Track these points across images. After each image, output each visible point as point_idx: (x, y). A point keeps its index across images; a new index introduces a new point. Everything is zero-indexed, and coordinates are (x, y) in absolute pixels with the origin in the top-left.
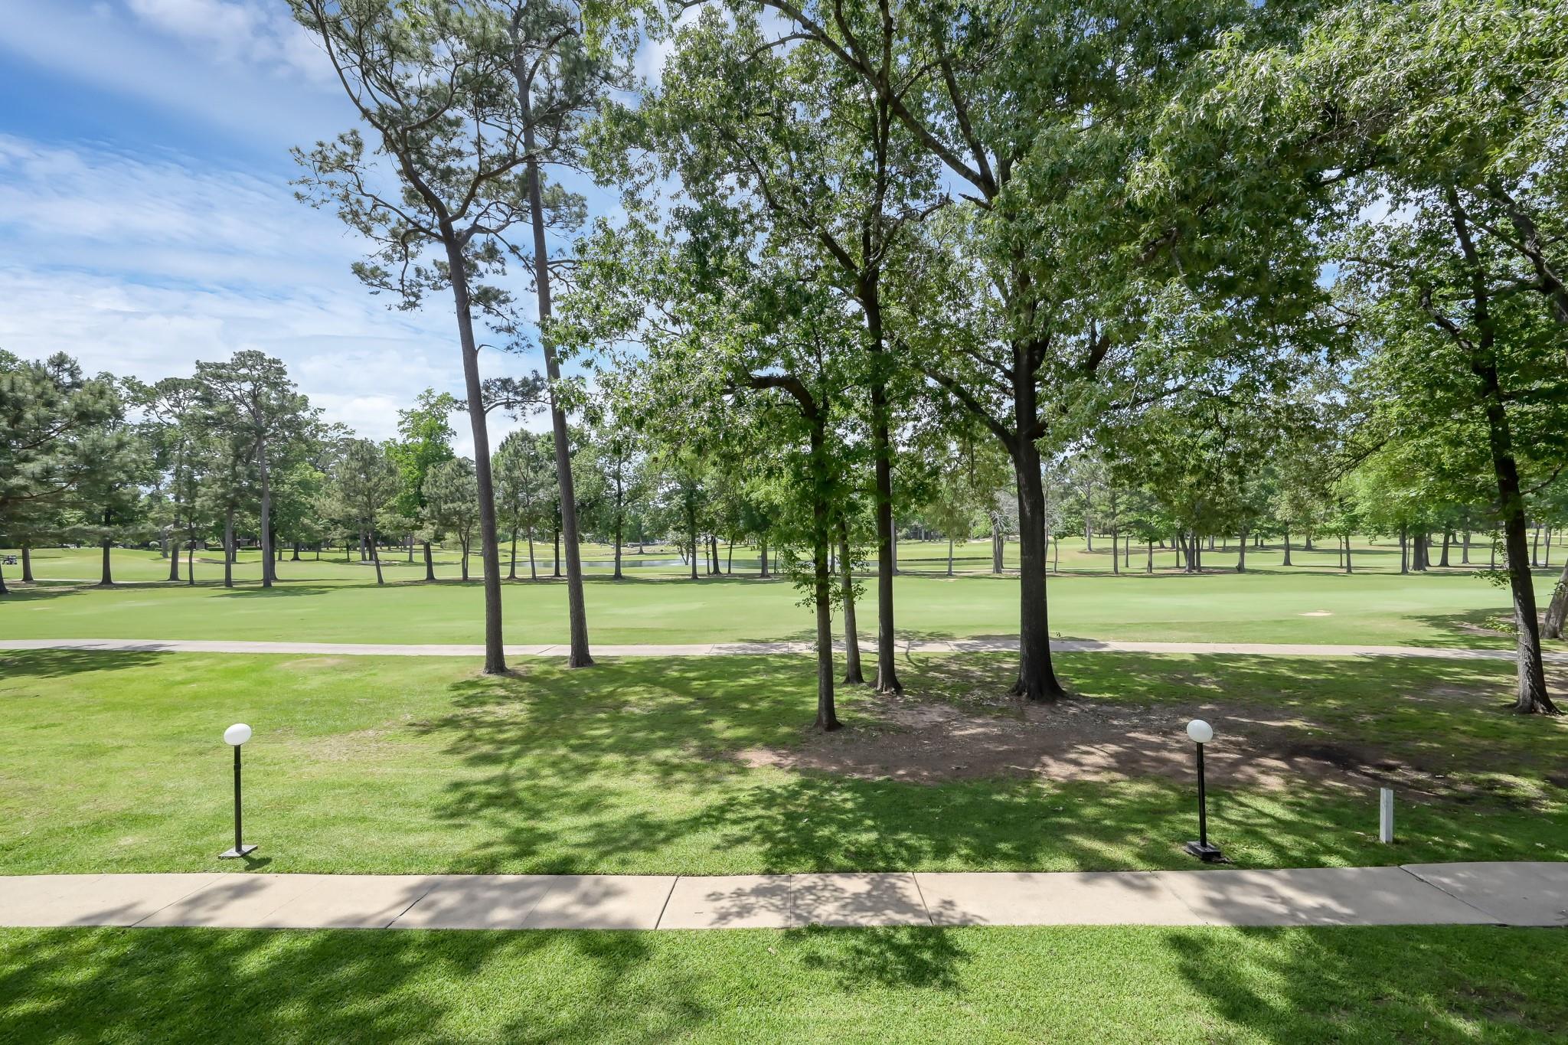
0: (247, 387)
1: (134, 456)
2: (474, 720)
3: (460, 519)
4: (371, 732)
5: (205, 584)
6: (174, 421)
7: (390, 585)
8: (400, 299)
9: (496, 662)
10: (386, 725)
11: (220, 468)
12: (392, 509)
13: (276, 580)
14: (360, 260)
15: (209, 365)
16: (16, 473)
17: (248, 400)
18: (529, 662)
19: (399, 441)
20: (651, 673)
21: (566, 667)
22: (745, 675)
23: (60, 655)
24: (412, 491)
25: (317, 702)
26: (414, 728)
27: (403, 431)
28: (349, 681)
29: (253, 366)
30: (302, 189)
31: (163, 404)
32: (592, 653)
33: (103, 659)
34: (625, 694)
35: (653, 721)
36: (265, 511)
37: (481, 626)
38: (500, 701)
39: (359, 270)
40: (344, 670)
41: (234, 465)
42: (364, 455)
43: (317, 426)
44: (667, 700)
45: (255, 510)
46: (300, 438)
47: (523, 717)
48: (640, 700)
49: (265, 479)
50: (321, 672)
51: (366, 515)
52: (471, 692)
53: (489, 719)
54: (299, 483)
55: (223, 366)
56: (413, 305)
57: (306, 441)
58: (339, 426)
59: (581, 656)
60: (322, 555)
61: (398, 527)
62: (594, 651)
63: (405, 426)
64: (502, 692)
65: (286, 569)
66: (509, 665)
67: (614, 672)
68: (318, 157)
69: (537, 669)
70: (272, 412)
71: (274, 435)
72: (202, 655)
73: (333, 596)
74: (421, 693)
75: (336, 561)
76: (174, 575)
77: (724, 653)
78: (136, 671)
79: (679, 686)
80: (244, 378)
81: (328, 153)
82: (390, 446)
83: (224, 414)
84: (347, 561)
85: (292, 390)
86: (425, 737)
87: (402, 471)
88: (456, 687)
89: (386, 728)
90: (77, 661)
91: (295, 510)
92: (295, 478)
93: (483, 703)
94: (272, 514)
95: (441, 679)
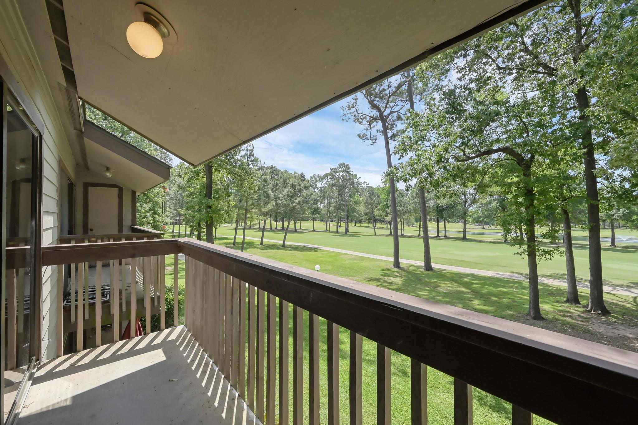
0: (341, 174)
1: (314, 197)
2: (384, 280)
3: (400, 213)
4: (355, 278)
5: (333, 232)
6: (327, 186)
7: (378, 236)
8: (370, 142)
9: (397, 264)
10: (360, 277)
11: (336, 198)
12: (379, 210)
13: (349, 232)
14: (358, 133)
15: (333, 169)
16: (294, 202)
17: (341, 178)
18: (410, 266)
19: (381, 186)
20: (456, 278)
21: (422, 270)
22: (504, 287)
23: (301, 247)
24: (385, 203)
25: (346, 267)
26: (366, 279)
27: (383, 182)
28: (355, 263)
29: (342, 167)
30: (344, 117)
31: (325, 181)
32: (433, 266)
33: (309, 249)
34: (440, 283)
35: (446, 295)
36: (345, 211)
37: (392, 251)
38: (395, 277)
39: (359, 136)
40: (355, 260)
41: (338, 197)
42: (371, 192)
43: (359, 183)
44: (459, 289)
45: (343, 210)
46: (354, 187)
47: (400, 283)
48: (446, 286)
49: (346, 201)
50: (349, 259)
51: (371, 212)
52: (387, 272)
53: (389, 281)
54: (354, 201)
55: (336, 169)
56: (375, 143)
57: (356, 189)
58: (365, 182)
59: (428, 267)
60: (362, 225)
61: (381, 216)
62: (433, 265)
63: (384, 180)
64: (396, 274)
65: (352, 228)
66: (401, 266)
67: (441, 275)
68: (348, 106)
69: (411, 269)
70: (347, 180)
71: (348, 187)
72: (326, 251)
73: (362, 237)
74: (372, 270)
75: (366, 227)
76: (327, 229)
77: (498, 276)
78: (313, 253)
79: (467, 285)
80: (340, 171)
81: (349, 105)
82: (378, 188)
83: (337, 182)
84: (369, 227)
85: (352, 173)
86: (368, 282)
87: (382, 196)
88: (383, 270)
89: (359, 278)
90: (304, 249)
91: (354, 210)
92: (353, 200)
93: (389, 276)
94: (348, 211)
95: (379, 267)
